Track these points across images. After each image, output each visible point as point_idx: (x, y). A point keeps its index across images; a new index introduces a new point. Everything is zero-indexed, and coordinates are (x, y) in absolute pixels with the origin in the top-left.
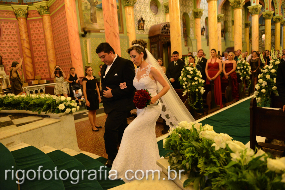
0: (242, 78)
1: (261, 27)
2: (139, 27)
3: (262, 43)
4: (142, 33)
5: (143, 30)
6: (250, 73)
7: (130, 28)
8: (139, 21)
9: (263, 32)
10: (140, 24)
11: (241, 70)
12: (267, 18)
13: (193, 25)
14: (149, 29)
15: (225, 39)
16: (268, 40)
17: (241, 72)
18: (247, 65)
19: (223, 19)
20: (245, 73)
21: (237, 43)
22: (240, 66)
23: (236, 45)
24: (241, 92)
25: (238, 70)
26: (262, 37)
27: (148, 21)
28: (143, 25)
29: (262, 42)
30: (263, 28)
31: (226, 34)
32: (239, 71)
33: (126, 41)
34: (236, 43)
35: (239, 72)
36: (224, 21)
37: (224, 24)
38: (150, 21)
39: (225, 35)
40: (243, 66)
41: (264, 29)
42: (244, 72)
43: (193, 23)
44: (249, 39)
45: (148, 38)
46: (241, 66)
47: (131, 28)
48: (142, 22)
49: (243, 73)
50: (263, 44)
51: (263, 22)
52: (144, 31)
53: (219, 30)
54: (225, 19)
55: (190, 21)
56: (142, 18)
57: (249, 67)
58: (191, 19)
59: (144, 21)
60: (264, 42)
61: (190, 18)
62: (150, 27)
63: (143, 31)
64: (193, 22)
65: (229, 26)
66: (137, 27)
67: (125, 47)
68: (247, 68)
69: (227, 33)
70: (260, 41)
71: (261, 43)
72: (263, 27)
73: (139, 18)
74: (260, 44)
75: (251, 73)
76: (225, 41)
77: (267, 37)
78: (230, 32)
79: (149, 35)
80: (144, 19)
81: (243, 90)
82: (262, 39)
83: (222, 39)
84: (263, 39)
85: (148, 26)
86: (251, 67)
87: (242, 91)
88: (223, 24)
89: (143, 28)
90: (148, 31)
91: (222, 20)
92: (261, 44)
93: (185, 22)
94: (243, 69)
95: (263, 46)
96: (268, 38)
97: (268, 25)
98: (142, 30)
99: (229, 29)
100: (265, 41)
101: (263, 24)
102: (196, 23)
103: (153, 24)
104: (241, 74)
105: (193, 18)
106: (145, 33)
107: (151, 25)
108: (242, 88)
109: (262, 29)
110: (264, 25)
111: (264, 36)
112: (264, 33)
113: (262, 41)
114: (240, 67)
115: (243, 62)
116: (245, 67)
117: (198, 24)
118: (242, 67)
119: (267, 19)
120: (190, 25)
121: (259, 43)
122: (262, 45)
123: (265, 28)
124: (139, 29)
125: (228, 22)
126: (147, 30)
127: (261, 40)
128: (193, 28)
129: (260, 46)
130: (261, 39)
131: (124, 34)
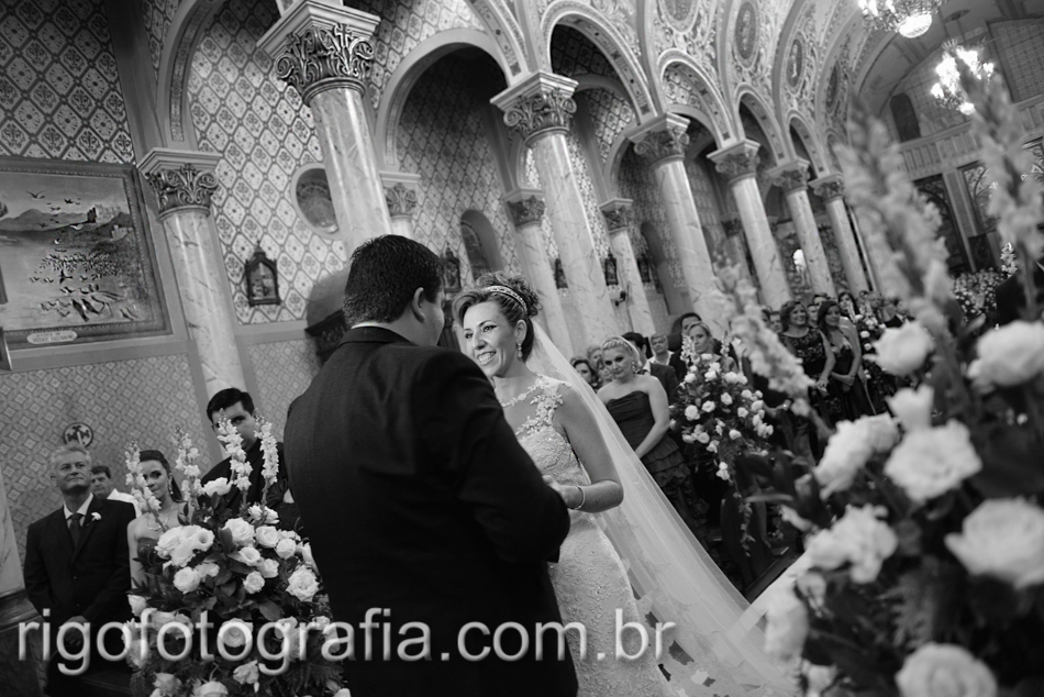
0: (723, 471)
1: (779, 226)
2: (250, 294)
3: (799, 282)
4: (273, 317)
5: (278, 302)
6: (765, 429)
7: (200, 304)
8: (249, 268)
9: (791, 242)
10: (253, 281)
11: (709, 421)
12: (790, 187)
13: (516, 254)
14: (306, 296)
15: (659, 286)
16: (816, 263)
17: (712, 434)
18: (733, 388)
19: (633, 215)
20: (734, 433)
21: (700, 294)
22: (698, 401)
23: (697, 299)
24: (746, 547)
25: (694, 423)
26: (793, 260)
27: (298, 264)
28: (269, 282)
29: (799, 277)
30: (787, 229)
31: (659, 270)
32: (698, 427)
33: (185, 366)
34: (697, 295)
35: (699, 435)
36: (640, 223)
37: (642, 233)
38: (310, 262)
39: (655, 274)
40: (715, 397)
41: (793, 232)
42: (726, 431)
43: (512, 248)
44: (751, 273)
45: (303, 334)
46: (703, 401)
47: (204, 301)
48: (262, 270)
49: (725, 439)
50: (803, 283)
51: (781, 209)
52: (284, 307)
53: (628, 260)
54: (641, 217)
55: (500, 241)
56: (260, 256)
57: (747, 393)
58: (501, 233)
59: (271, 265)
60: (808, 276)
61: (496, 227)
62: (310, 284)
63: (273, 306)
64: (513, 242)
65: (666, 240)
66: (240, 296)
67: (180, 396)
68: (738, 402)
69: (664, 264)
70: (791, 274)
71: (797, 280)
72: (789, 225)
73: (246, 255)
74: (794, 285)
75: (770, 429)
76: (661, 295)
77: (810, 256)
78: (671, 259)
79: (308, 319)
80: (270, 256)
81: (751, 538)
82: (798, 268)
83: (647, 292)
84: (800, 266)
85: (297, 285)
86: (759, 393)
87: (747, 542)
88: (639, 235)
89: (272, 296)
90: (303, 305)
91: (629, 219)
92: (799, 286)
93: (480, 245)
94: (719, 412)
95: (807, 291)
96: (814, 257)
97: (801, 211)
98: (269, 302)
99: (664, 249)
100: (808, 269)
101: (787, 217)
102: (524, 247)
103: (324, 273)
104: (713, 447)
105: (511, 227)
106: (285, 316)
107: (314, 277)
108: (744, 527)
109: (787, 234)
110: (790, 220)
111: (798, 256)
112: (798, 247)
113: (798, 274)
114: (700, 408)
115: (710, 375)
116: (727, 399)
117: (533, 246)
118: (709, 406)
119: (789, 190)
120: (503, 254)
121: (789, 281)
122: (804, 288)
123: (795, 227)
124: (252, 304)
125: (654, 224)
126: (295, 300)
127: (795, 271)
128: (516, 265)
129: (797, 291)
130: (792, 268)
131: (171, 333)
